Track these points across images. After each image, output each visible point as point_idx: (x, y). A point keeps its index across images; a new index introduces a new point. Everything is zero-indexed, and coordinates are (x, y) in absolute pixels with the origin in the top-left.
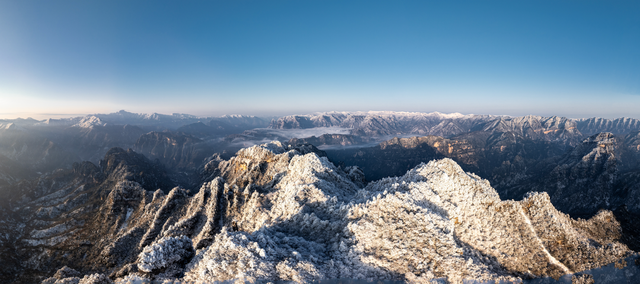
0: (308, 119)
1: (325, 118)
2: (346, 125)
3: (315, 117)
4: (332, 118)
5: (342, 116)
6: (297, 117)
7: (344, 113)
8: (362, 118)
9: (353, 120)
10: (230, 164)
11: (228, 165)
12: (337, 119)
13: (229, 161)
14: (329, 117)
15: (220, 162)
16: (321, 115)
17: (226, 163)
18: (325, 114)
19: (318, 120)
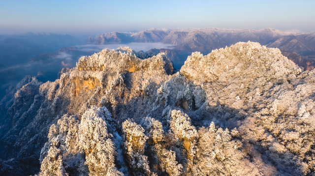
0: (129, 35)
1: (146, 34)
2: (169, 41)
3: (135, 34)
4: (153, 35)
5: (163, 33)
6: (118, 34)
8: (184, 34)
9: (176, 36)
10: (61, 85)
11: (57, 87)
12: (158, 36)
13: (57, 80)
14: (150, 33)
15: (39, 85)
16: (142, 32)
17: (53, 85)
18: (145, 31)
19: (139, 37)
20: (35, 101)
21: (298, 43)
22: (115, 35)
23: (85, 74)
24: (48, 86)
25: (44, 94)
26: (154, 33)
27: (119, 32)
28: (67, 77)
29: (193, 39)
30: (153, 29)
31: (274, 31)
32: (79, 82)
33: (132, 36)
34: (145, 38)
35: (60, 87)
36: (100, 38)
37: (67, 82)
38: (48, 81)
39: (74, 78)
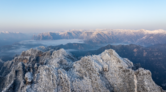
0: (58, 34)
1: (69, 33)
2: (82, 38)
3: (62, 33)
4: (73, 34)
5: (79, 33)
6: (51, 33)
7: (81, 30)
8: (91, 33)
9: (86, 35)
10: (14, 62)
11: (13, 63)
12: (76, 34)
13: (13, 60)
14: (71, 33)
15: (4, 63)
16: (66, 32)
17: (11, 62)
18: (68, 31)
19: (64, 35)
20: (2, 69)
21: (153, 38)
22: (49, 34)
23: (24, 57)
24: (8, 63)
25: (6, 66)
26: (74, 32)
27: (52, 32)
28: (17, 59)
29: (96, 37)
30: (73, 30)
31: (145, 31)
32: (21, 60)
33: (60, 34)
34: (68, 35)
35: (14, 63)
36: (40, 36)
37: (17, 61)
38: (9, 61)
39: (20, 59)
